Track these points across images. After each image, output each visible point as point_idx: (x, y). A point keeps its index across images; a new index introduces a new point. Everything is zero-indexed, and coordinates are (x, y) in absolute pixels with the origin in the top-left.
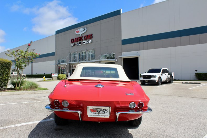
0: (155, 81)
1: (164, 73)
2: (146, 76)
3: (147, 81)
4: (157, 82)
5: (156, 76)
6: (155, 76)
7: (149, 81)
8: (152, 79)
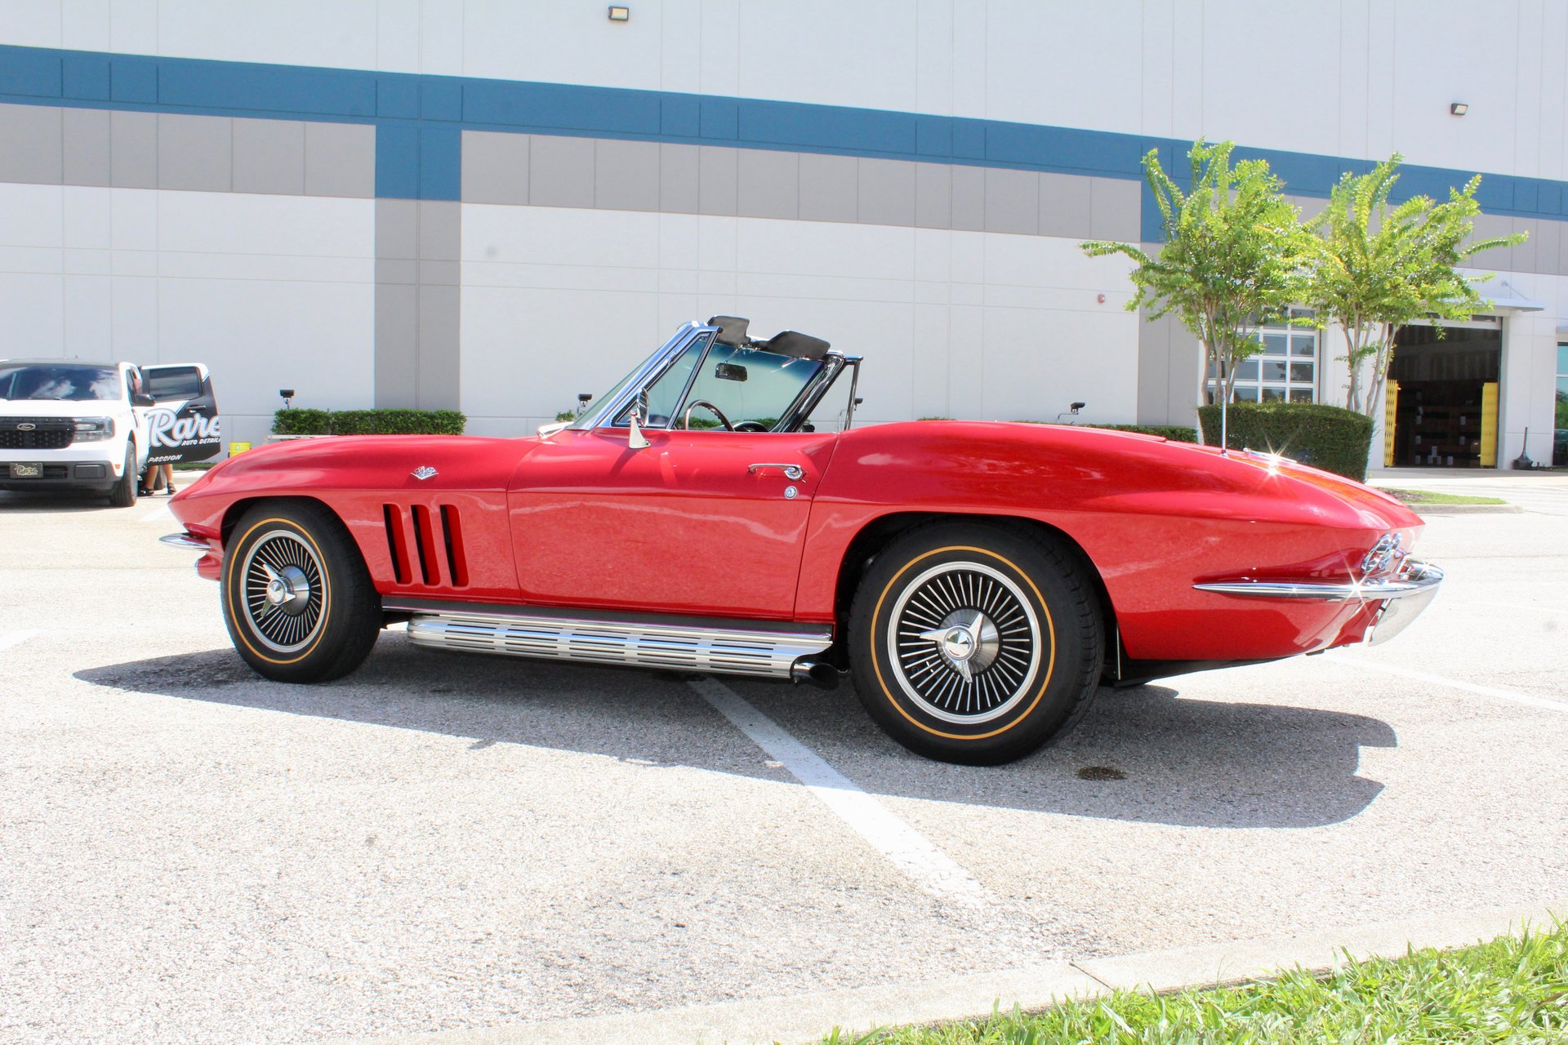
0: (105, 468)
1: (150, 403)
2: (24, 427)
3: (31, 472)
4: (119, 473)
5: (111, 424)
6: (102, 429)
7: (48, 468)
8: (76, 452)
